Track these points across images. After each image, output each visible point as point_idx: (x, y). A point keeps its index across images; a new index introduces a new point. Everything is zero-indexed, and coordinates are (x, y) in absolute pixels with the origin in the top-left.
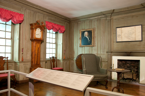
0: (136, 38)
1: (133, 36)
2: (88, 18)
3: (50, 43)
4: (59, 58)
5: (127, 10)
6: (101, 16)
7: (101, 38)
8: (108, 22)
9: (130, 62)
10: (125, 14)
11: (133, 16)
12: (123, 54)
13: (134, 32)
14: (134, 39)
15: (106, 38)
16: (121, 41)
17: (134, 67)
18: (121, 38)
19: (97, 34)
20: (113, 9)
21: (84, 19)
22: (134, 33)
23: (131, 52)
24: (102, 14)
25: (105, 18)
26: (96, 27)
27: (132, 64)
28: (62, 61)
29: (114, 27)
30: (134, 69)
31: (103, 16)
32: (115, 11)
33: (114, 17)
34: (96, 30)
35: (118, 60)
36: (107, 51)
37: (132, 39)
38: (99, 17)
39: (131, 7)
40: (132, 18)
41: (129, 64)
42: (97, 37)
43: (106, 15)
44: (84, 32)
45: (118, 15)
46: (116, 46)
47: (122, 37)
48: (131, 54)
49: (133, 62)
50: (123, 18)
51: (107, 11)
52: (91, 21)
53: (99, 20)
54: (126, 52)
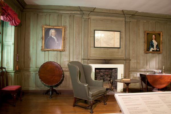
0: (115, 45)
1: (112, 42)
5: (108, 12)
6: (75, 12)
7: (74, 40)
8: (85, 21)
9: (104, 70)
10: (104, 16)
11: (112, 20)
12: (101, 61)
13: (113, 37)
14: (113, 45)
15: (81, 41)
16: (99, 46)
17: (107, 75)
19: (69, 35)
20: (95, 7)
22: (113, 39)
25: (81, 15)
26: (67, 24)
27: (106, 73)
29: (92, 29)
30: (107, 77)
31: (79, 12)
32: (95, 10)
33: (93, 17)
34: (68, 29)
35: (96, 69)
36: (82, 58)
37: (111, 45)
38: (73, 13)
39: (113, 10)
40: (111, 22)
42: (68, 39)
43: (84, 12)
45: (97, 15)
46: (93, 53)
47: (100, 42)
49: (107, 70)
50: (102, 20)
51: (87, 8)
53: (72, 16)
54: (105, 60)
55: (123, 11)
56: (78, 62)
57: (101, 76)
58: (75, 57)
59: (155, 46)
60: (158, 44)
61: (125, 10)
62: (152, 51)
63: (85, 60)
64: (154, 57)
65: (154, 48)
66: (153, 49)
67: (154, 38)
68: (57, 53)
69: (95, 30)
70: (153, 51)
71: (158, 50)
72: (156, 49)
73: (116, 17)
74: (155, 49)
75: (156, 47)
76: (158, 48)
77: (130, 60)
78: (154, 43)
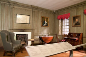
1: (26, 21)
8: (11, 8)
9: (21, 35)
16: (19, 23)
17: (23, 38)
18: (19, 21)
20: (17, 2)
22: (26, 19)
25: (9, 5)
27: (22, 36)
35: (17, 34)
38: (4, 3)
39: (26, 5)
40: (26, 10)
43: (11, 3)
49: (23, 35)
50: (21, 9)
53: (3, 5)
55: (31, 6)
56: (7, 31)
57: (20, 38)
58: (5, 28)
61: (33, 5)
62: (44, 26)
64: (45, 28)
69: (16, 14)
77: (34, 30)
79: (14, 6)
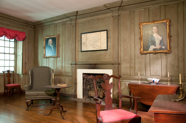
0: (101, 47)
1: (99, 44)
2: (53, 22)
3: (6, 53)
4: (19, 72)
5: (91, 12)
6: (65, 20)
7: (66, 46)
8: (73, 26)
10: (91, 16)
11: (98, 19)
12: (90, 66)
15: (70, 46)
18: (86, 47)
19: (61, 42)
20: (76, 11)
21: (49, 23)
22: (100, 41)
23: (95, 64)
24: (66, 16)
25: (71, 21)
26: (61, 33)
28: (22, 76)
29: (79, 33)
31: (68, 19)
32: (79, 13)
33: (80, 21)
34: (61, 37)
35: (84, 74)
36: (72, 63)
37: (97, 47)
39: (94, 8)
40: (98, 21)
41: (98, 79)
42: (61, 46)
43: (71, 18)
44: (48, 39)
45: (84, 17)
46: (80, 57)
47: (86, 45)
48: (97, 66)
50: (89, 22)
52: (56, 25)
53: (64, 24)
54: (90, 64)
55: (105, 6)
59: (157, 42)
60: (162, 39)
61: (106, 4)
62: (152, 50)
63: (72, 65)
64: (157, 58)
65: (155, 46)
66: (155, 48)
67: (156, 30)
68: (54, 59)
70: (154, 50)
71: (163, 47)
72: (160, 47)
73: (102, 14)
74: (158, 46)
75: (160, 44)
76: (164, 45)
77: (119, 64)
78: (156, 38)
79: (77, 21)
